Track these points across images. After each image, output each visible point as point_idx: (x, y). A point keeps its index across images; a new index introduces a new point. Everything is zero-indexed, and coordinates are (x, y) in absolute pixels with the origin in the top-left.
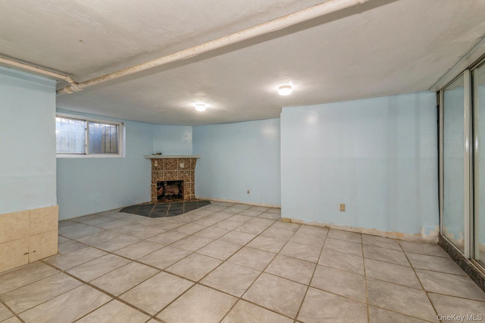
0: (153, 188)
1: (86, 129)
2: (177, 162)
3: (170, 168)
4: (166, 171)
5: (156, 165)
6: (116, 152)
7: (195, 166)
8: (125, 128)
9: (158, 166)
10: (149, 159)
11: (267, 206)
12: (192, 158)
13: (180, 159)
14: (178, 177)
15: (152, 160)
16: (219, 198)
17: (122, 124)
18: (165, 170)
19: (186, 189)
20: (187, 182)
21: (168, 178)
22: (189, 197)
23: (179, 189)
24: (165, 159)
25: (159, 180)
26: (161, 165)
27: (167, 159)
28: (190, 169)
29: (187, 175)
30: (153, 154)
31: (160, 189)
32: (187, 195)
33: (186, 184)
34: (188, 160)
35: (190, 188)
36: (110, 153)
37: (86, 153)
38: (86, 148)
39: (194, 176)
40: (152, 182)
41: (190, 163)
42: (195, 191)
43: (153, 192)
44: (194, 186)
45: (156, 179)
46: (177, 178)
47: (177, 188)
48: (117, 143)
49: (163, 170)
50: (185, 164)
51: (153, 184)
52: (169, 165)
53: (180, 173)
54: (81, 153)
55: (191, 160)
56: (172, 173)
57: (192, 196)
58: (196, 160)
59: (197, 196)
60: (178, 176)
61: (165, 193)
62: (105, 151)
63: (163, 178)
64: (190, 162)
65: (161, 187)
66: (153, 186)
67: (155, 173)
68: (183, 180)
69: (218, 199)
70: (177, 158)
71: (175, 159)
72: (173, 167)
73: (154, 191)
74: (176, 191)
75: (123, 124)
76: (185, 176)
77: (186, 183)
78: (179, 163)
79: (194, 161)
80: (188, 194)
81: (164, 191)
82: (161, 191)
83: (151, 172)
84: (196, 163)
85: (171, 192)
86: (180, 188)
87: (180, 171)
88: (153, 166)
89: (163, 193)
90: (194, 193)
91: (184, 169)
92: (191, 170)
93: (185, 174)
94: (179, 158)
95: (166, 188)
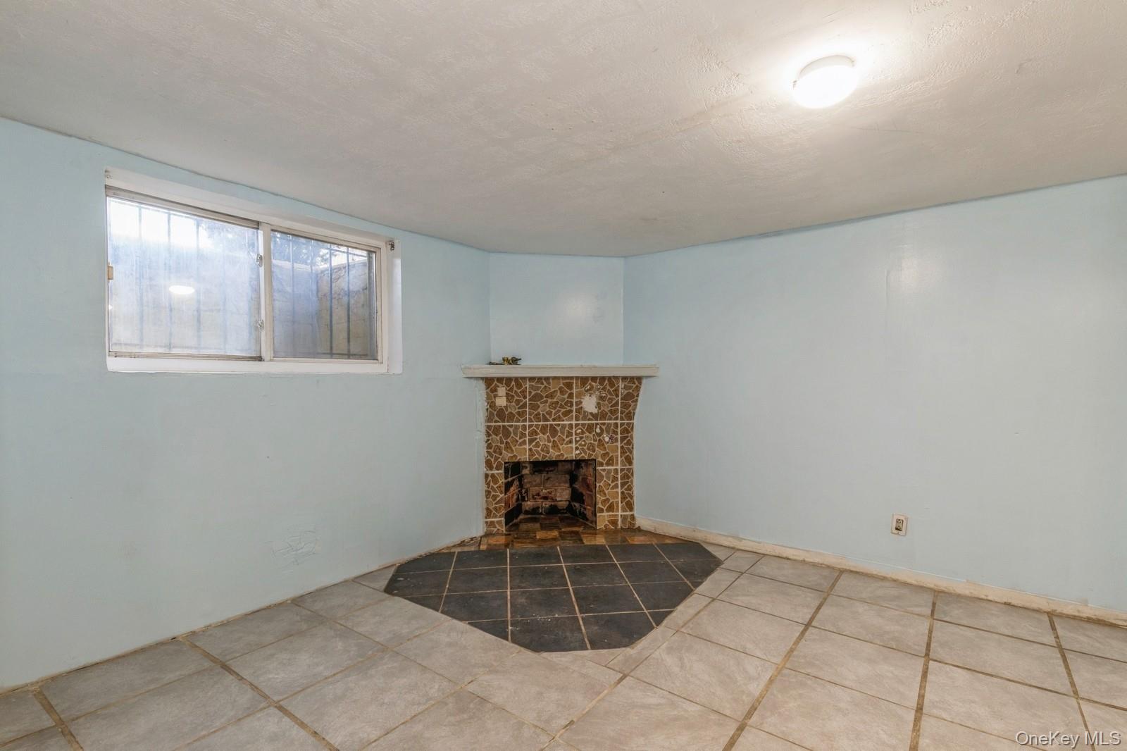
0: (492, 484)
1: (261, 258)
2: (574, 391)
3: (550, 413)
4: (536, 426)
5: (501, 402)
6: (369, 352)
7: (636, 405)
8: (398, 262)
9: (506, 407)
10: (477, 378)
11: (1014, 602)
12: (624, 378)
13: (584, 380)
14: (577, 449)
15: (488, 381)
16: (741, 536)
17: (389, 247)
18: (531, 420)
19: (602, 492)
20: (608, 464)
21: (542, 450)
22: (614, 523)
23: (571, 486)
24: (532, 379)
25: (512, 457)
26: (518, 402)
27: (540, 379)
28: (617, 418)
29: (607, 439)
30: (491, 363)
31: (512, 489)
32: (605, 514)
33: (604, 473)
34: (612, 385)
35: (616, 486)
36: (349, 355)
37: (263, 355)
38: (263, 333)
39: (629, 443)
40: (489, 465)
41: (617, 396)
42: (635, 498)
43: (490, 499)
44: (632, 482)
45: (501, 454)
46: (571, 452)
47: (565, 482)
48: (370, 320)
49: (525, 421)
50: (601, 398)
51: (490, 472)
52: (546, 402)
53: (583, 432)
54: (244, 355)
55: (621, 385)
56: (554, 431)
57: (624, 518)
58: (640, 383)
59: (642, 521)
60: (577, 442)
61: (523, 499)
62: (331, 348)
63: (525, 449)
64: (616, 390)
65: (513, 480)
66: (490, 478)
67: (496, 430)
68: (593, 457)
69: (741, 539)
70: (571, 378)
71: (568, 382)
72: (559, 411)
73: (495, 497)
74: (562, 495)
75: (393, 246)
76: (601, 443)
77: (604, 470)
78: (579, 395)
79: (631, 387)
80: (611, 508)
81: (521, 494)
82: (513, 495)
83: (483, 429)
84: (638, 396)
85: (545, 498)
86: (574, 485)
87: (583, 425)
88: (492, 405)
89: (518, 500)
90: (630, 506)
91: (595, 416)
92: (619, 422)
93: (599, 435)
94: (582, 378)
95: (529, 482)
